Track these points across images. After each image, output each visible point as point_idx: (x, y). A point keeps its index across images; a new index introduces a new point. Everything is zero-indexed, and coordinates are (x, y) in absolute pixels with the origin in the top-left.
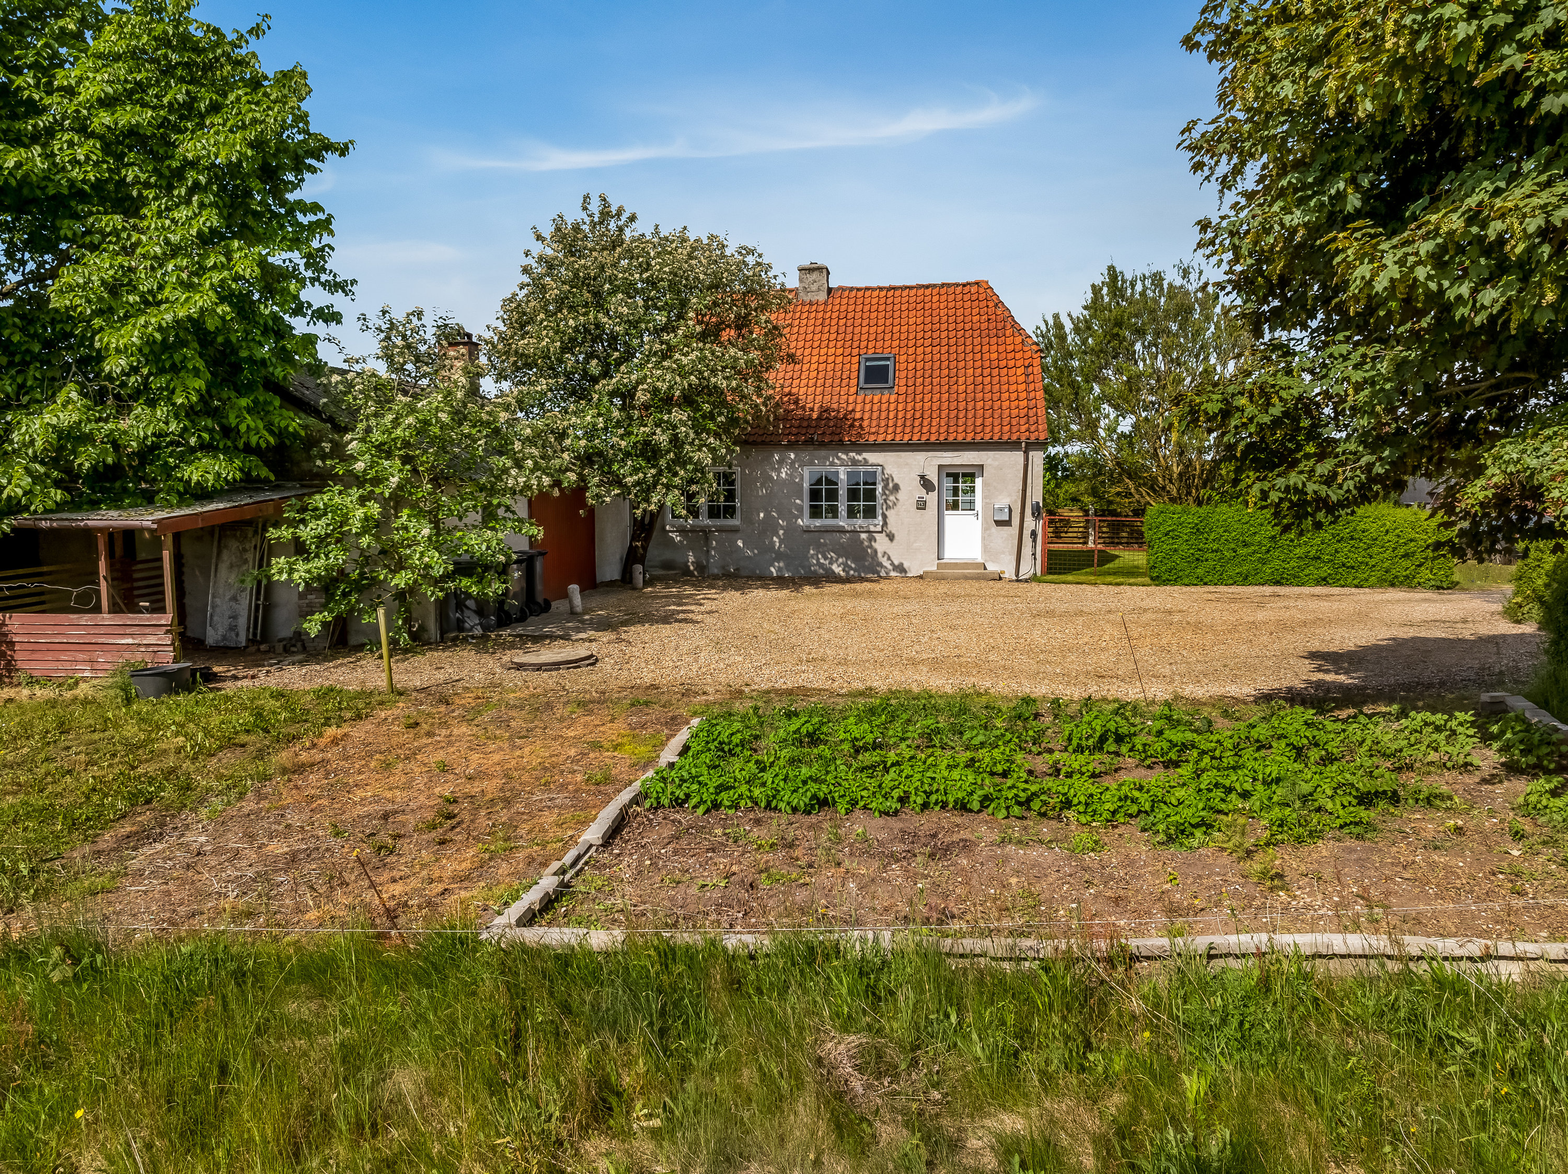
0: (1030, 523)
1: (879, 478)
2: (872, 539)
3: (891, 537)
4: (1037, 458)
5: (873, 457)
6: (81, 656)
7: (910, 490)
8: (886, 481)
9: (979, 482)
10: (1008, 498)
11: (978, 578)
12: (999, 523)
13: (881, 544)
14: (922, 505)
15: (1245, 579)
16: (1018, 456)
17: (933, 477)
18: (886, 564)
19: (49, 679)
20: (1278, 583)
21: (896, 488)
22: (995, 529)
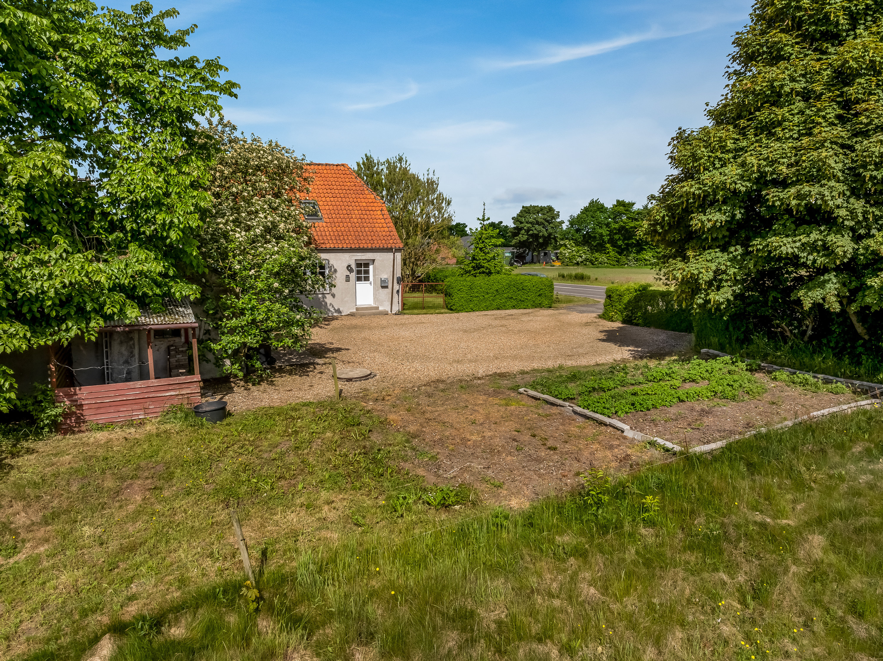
0: (396, 287)
1: (327, 266)
2: (324, 297)
3: (333, 296)
4: (399, 256)
5: (323, 256)
6: (135, 407)
7: (341, 273)
8: (330, 268)
9: (371, 267)
10: (386, 275)
11: (374, 314)
12: (383, 287)
13: (329, 300)
14: (348, 279)
15: (487, 308)
16: (391, 255)
17: (353, 266)
18: (332, 309)
19: (112, 423)
20: (498, 309)
21: (335, 271)
22: (381, 290)
